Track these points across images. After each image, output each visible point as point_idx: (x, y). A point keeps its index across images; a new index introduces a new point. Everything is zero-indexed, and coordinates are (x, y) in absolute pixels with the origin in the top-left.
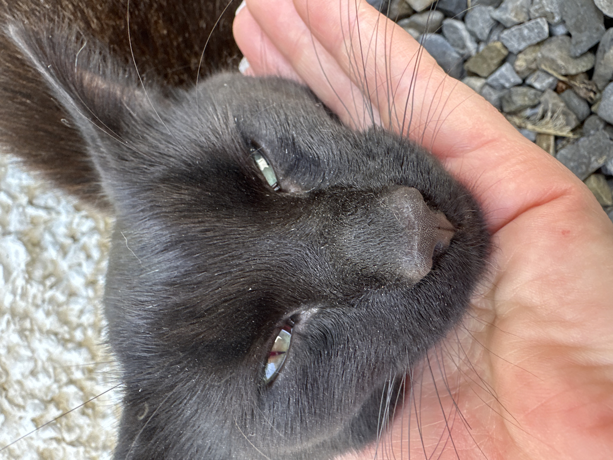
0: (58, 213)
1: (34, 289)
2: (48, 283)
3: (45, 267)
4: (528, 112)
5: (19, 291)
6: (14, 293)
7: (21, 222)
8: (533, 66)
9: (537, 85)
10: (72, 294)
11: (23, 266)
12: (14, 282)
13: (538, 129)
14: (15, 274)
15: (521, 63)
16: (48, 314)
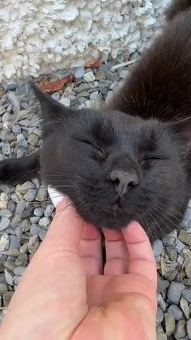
0: (88, 35)
1: (50, 23)
2: (52, 30)
3: (60, 28)
4: (167, 257)
5: (49, 16)
6: (49, 14)
7: (85, 18)
8: (185, 256)
9: (179, 259)
10: (44, 41)
11: (63, 19)
12: (55, 14)
13: (162, 262)
14: (59, 14)
15: (186, 251)
16: (35, 30)
